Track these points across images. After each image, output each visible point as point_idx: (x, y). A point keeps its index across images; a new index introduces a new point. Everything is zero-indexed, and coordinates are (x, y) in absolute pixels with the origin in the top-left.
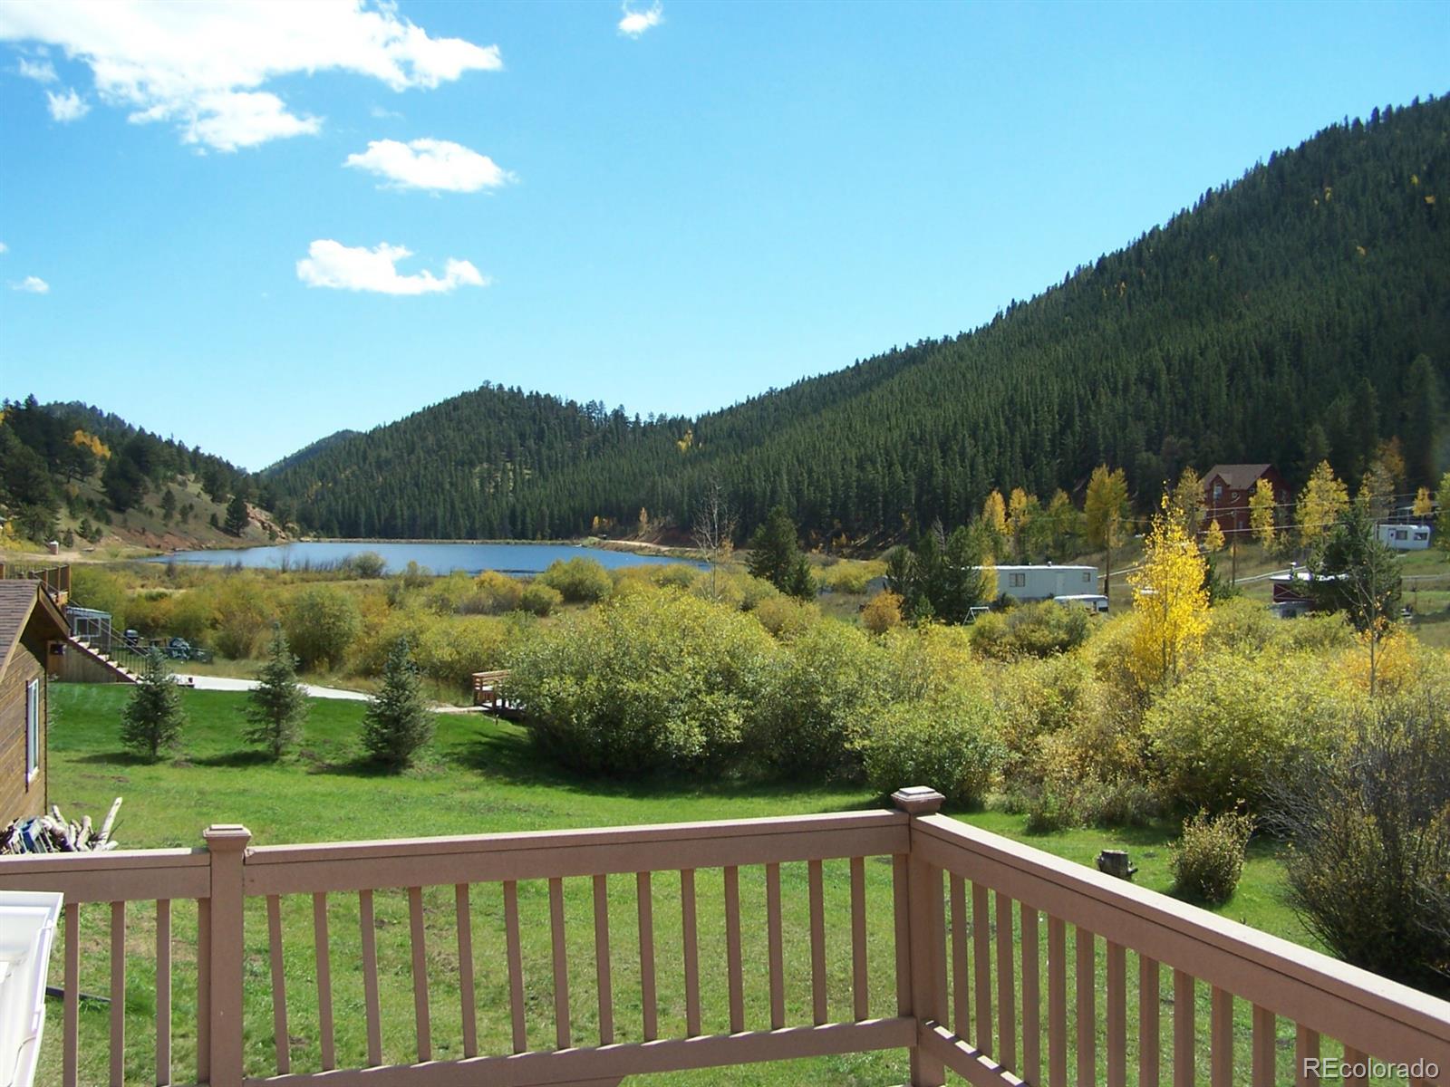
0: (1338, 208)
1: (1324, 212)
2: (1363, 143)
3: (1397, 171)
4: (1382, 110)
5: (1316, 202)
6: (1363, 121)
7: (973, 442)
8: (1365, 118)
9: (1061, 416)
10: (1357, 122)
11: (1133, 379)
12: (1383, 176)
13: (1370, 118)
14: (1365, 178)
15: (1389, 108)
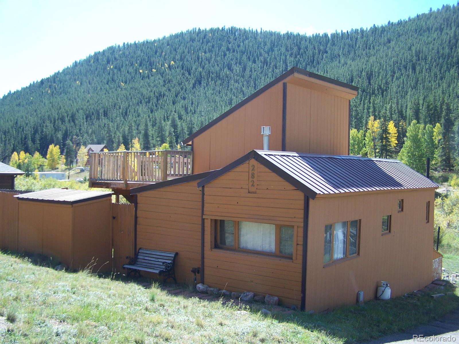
0: (115, 71)
1: (111, 72)
2: (121, 52)
3: (131, 62)
4: (126, 43)
5: (108, 68)
6: (121, 46)
7: (4, 136)
8: (121, 45)
9: (34, 129)
10: (119, 46)
11: (57, 118)
12: (127, 63)
13: (123, 45)
14: (122, 63)
15: (128, 43)
